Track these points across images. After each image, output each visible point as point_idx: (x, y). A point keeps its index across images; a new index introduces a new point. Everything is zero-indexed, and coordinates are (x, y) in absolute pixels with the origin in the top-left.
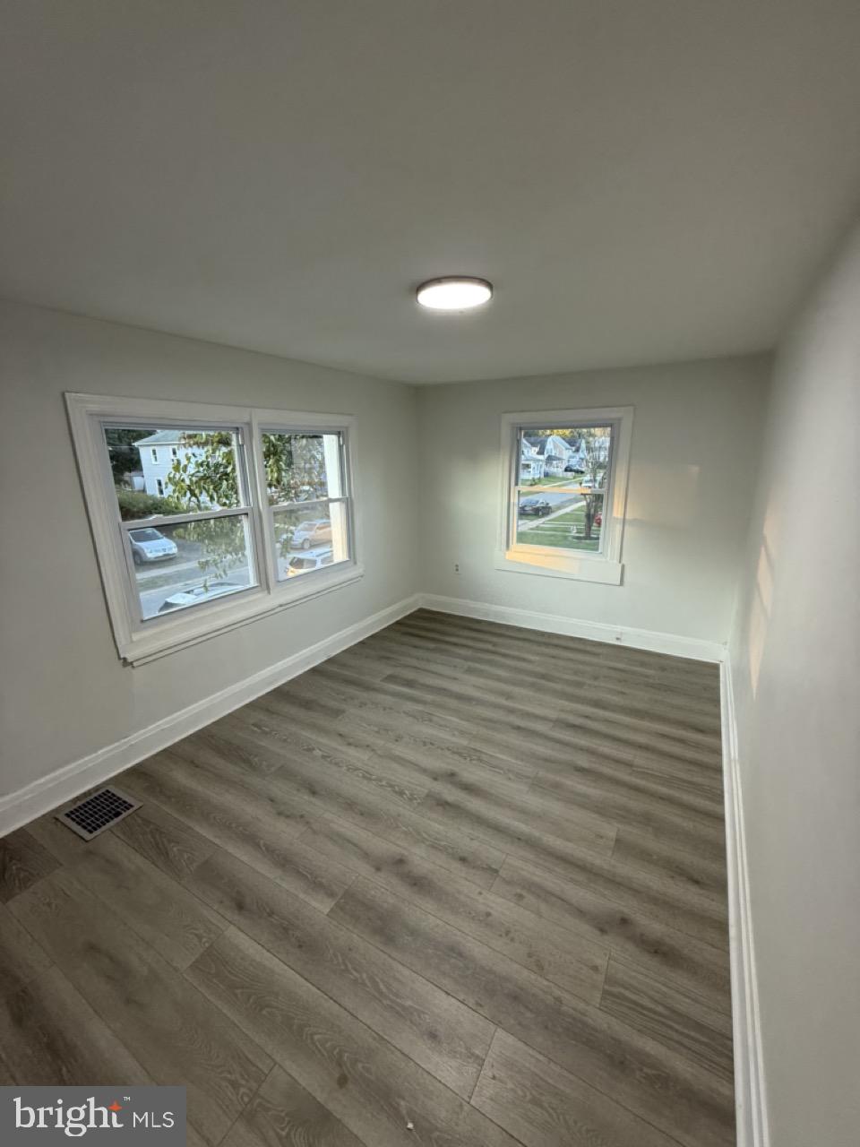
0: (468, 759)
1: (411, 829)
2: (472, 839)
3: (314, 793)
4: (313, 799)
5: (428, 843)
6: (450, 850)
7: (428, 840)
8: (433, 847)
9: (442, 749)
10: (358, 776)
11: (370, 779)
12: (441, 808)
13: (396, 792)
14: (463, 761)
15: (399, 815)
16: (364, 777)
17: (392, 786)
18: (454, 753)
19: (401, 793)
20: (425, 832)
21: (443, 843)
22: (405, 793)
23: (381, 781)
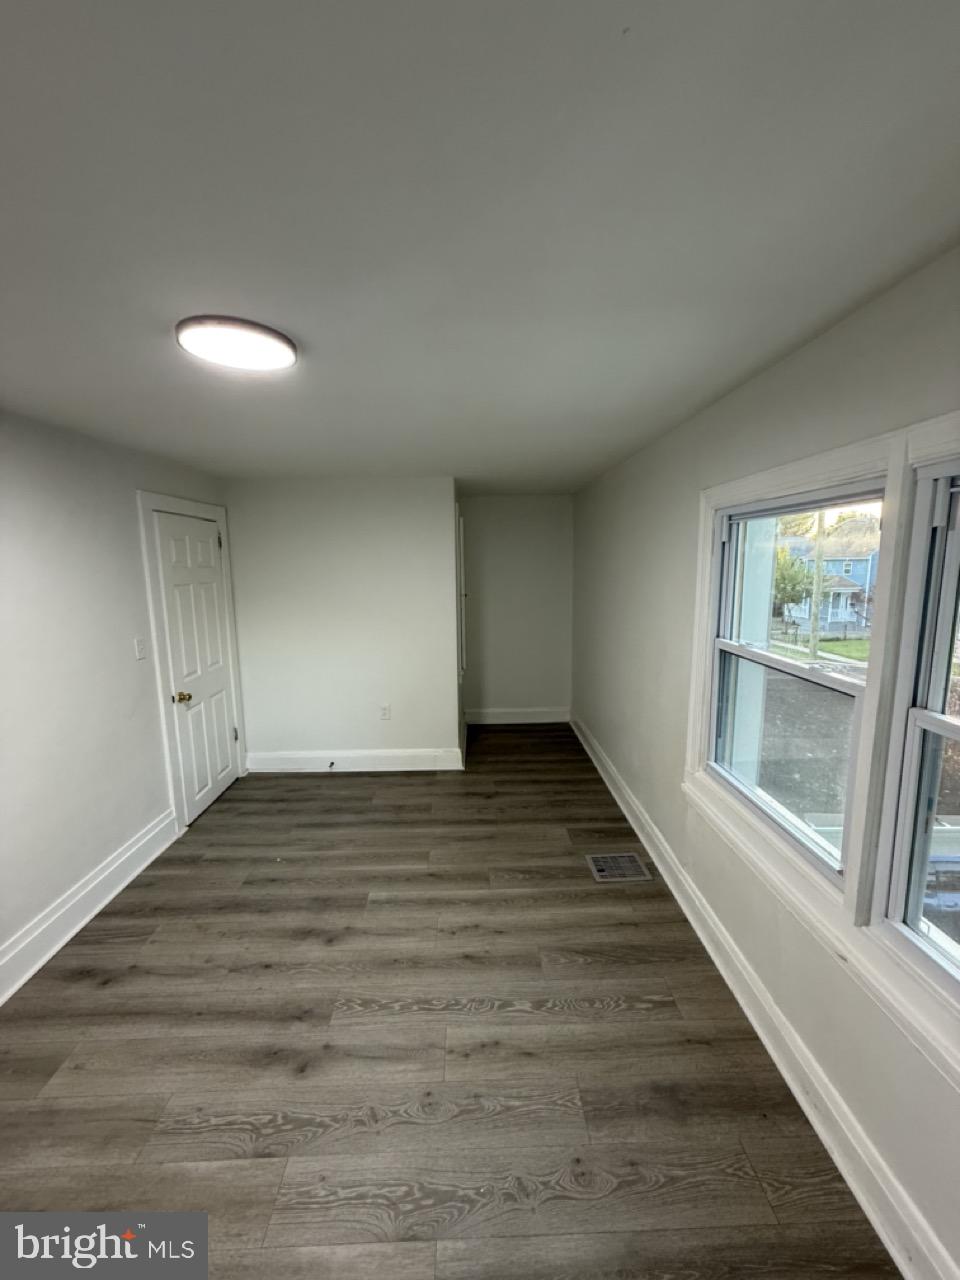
0: (280, 1121)
1: (333, 970)
2: (260, 989)
3: (467, 957)
4: (461, 951)
5: (309, 965)
6: (284, 969)
7: (310, 967)
8: (302, 964)
9: (335, 1119)
10: (439, 1000)
11: (418, 1002)
12: (307, 1007)
13: (374, 1001)
14: (288, 1110)
15: (353, 977)
16: (427, 1002)
17: (383, 1007)
18: (310, 1122)
19: (365, 1003)
20: (316, 973)
21: (293, 971)
22: (360, 1005)
23: (402, 1008)
